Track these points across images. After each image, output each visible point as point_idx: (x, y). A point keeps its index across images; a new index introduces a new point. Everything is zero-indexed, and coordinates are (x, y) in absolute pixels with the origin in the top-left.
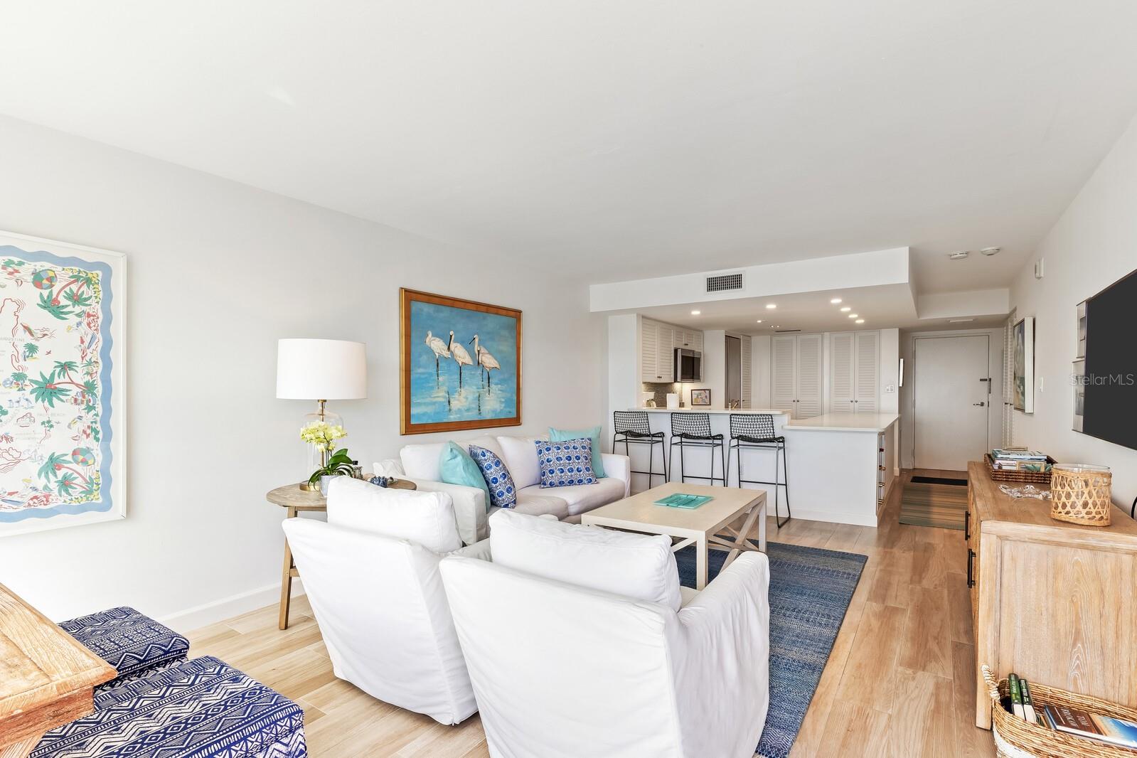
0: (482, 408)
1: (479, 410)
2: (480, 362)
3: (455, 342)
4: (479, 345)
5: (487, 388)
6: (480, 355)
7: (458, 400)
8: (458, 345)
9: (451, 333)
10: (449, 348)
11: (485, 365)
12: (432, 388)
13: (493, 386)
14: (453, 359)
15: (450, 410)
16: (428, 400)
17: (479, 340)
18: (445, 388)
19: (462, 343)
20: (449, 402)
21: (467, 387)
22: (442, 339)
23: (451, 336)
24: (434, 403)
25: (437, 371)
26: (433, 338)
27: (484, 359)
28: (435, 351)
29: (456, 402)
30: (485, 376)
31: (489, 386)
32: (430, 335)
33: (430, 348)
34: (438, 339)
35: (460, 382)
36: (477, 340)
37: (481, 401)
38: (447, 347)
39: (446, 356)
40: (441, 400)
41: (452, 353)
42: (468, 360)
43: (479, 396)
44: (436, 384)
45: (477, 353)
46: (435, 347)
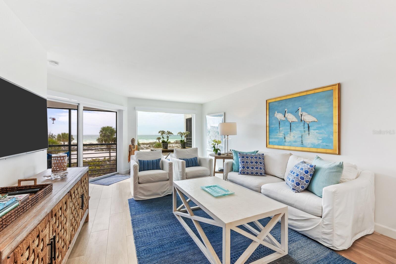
0: (304, 142)
1: (302, 142)
2: (302, 119)
3: (288, 113)
4: (301, 112)
5: (307, 132)
6: (302, 116)
7: (290, 137)
8: (289, 114)
9: (286, 110)
10: (285, 116)
11: (305, 121)
12: (277, 132)
13: (311, 131)
14: (287, 120)
15: (285, 141)
16: (276, 137)
17: (302, 109)
18: (283, 132)
19: (291, 113)
20: (285, 138)
21: (294, 132)
22: (281, 113)
23: (286, 111)
24: (278, 138)
25: (279, 126)
26: (277, 114)
27: (305, 118)
28: (278, 118)
29: (288, 138)
30: (306, 126)
31: (309, 131)
32: (276, 112)
33: (276, 117)
34: (279, 114)
35: (291, 130)
36: (300, 110)
37: (303, 138)
38: (283, 116)
39: (283, 119)
40: (281, 137)
41: (286, 118)
42: (295, 119)
43: (302, 136)
44: (279, 131)
45: (300, 115)
46: (278, 117)
